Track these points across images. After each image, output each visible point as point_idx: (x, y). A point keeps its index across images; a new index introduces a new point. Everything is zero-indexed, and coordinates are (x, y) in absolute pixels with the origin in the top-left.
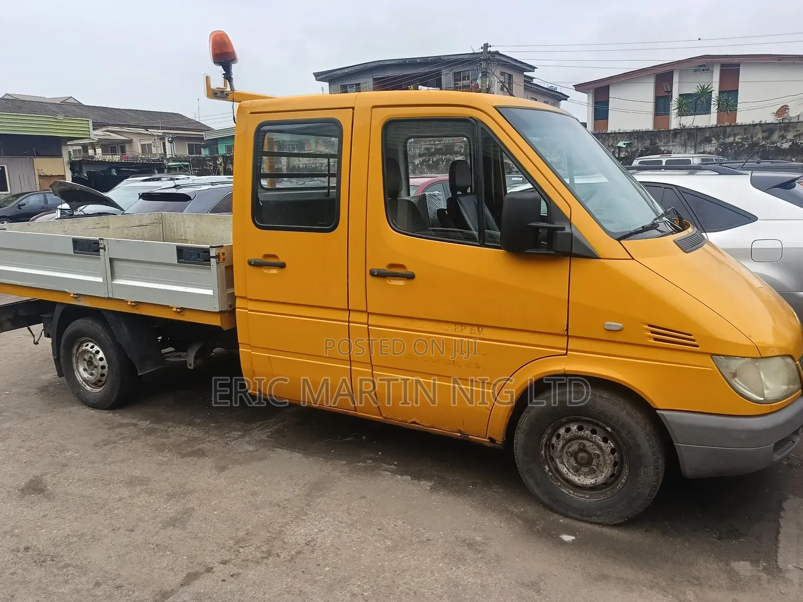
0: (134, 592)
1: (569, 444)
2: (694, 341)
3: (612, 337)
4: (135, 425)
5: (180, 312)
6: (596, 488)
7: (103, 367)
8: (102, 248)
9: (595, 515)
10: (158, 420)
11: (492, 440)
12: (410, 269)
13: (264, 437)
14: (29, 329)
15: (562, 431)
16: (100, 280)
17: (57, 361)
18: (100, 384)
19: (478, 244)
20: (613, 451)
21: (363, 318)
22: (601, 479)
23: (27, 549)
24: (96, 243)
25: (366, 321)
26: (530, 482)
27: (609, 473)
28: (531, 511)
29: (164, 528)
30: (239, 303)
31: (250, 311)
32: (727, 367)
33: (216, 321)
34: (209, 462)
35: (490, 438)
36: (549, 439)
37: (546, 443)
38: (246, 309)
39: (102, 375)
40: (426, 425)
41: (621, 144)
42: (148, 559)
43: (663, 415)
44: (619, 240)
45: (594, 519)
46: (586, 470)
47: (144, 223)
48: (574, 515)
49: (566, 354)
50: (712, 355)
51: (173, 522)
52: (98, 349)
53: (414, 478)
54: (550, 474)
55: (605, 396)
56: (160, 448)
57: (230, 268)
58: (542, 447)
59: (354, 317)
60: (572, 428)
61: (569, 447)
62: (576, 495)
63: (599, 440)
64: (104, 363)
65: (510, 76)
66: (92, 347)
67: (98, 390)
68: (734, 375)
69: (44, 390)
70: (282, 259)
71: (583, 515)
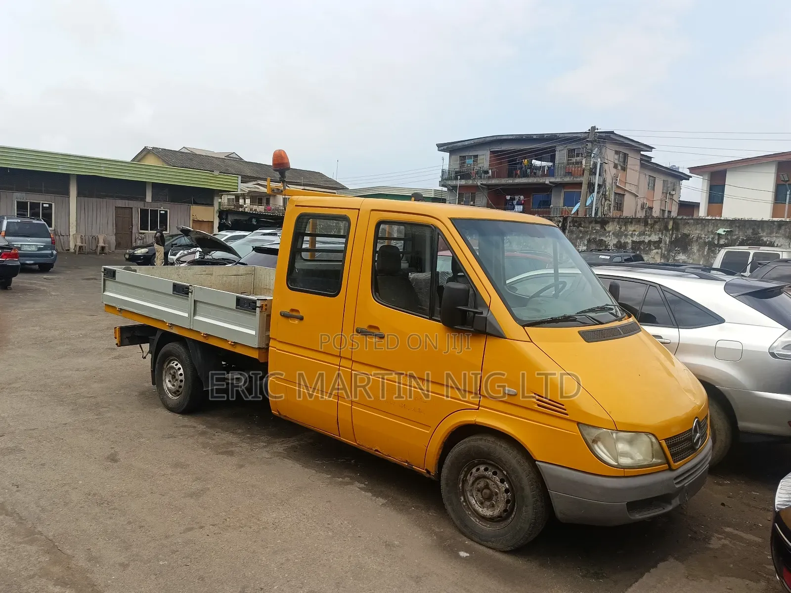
0: (149, 531)
1: (478, 482)
2: (565, 410)
3: (511, 400)
4: (195, 427)
5: (234, 345)
6: (493, 519)
7: (181, 381)
8: (190, 292)
9: (490, 541)
10: (212, 426)
11: (428, 472)
12: (383, 331)
13: (281, 450)
14: (140, 346)
15: (474, 470)
16: (186, 315)
17: (153, 372)
18: (178, 393)
19: (428, 317)
20: (507, 491)
21: (348, 364)
22: (496, 512)
23: (95, 495)
24: (187, 288)
25: (350, 367)
26: (449, 508)
27: (503, 509)
28: (448, 531)
29: (184, 497)
30: (272, 343)
31: (277, 349)
32: (588, 434)
33: (255, 355)
34: (234, 460)
35: (426, 470)
36: (466, 476)
37: (463, 479)
38: (275, 348)
39: (180, 387)
40: (385, 453)
41: (721, 231)
42: (166, 514)
43: (539, 465)
44: (524, 326)
45: (490, 544)
46: (488, 503)
47: (240, 273)
48: (476, 539)
49: (478, 409)
50: (578, 423)
51: (191, 495)
52: (181, 367)
53: (374, 495)
54: (464, 504)
55: (503, 446)
56: (205, 446)
57: (269, 316)
58: (460, 480)
59: (344, 362)
60: (481, 468)
61: (478, 484)
62: (480, 524)
63: (497, 480)
64: (182, 378)
65: (625, 156)
66: (177, 365)
67: (176, 398)
68: (595, 441)
69: (143, 394)
70: (301, 314)
71: (482, 540)
